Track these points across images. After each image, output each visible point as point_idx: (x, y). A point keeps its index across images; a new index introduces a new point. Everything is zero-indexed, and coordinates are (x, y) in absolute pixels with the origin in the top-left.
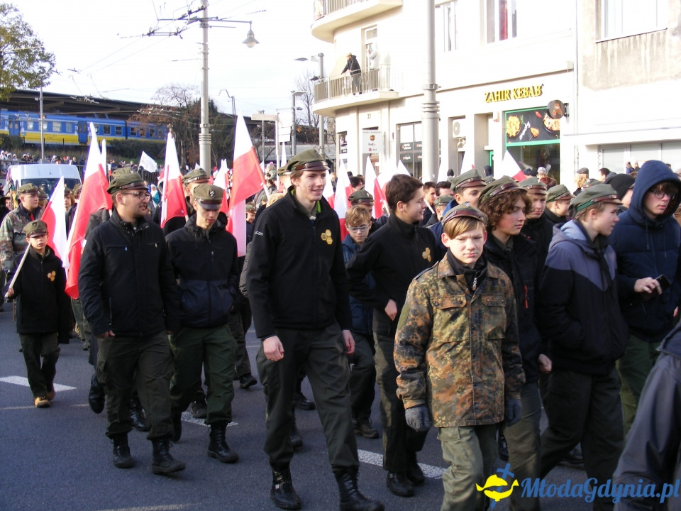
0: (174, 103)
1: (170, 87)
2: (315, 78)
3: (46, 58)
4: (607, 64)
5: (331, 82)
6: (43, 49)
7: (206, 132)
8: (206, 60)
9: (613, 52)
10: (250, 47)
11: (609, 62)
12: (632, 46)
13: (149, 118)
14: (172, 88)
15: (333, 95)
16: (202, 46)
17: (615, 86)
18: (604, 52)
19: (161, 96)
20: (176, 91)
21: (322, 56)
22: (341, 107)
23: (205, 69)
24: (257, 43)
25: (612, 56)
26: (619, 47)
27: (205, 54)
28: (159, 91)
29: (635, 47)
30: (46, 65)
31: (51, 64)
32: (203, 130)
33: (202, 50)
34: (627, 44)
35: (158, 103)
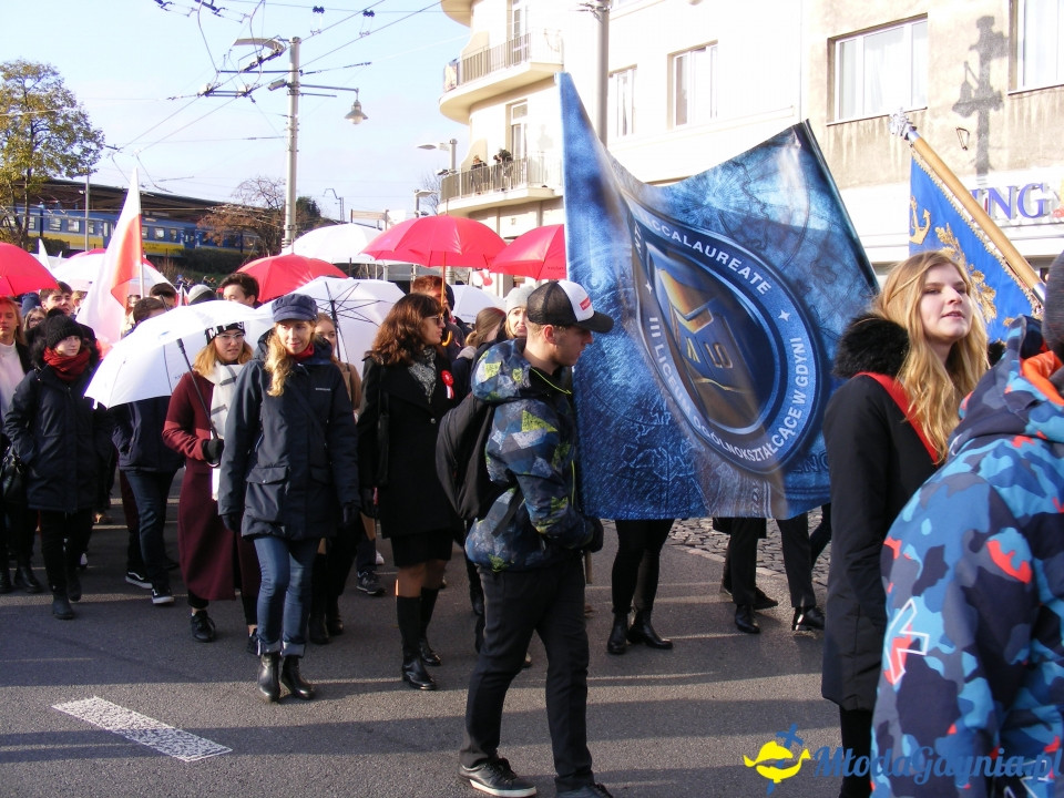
0: (260, 203)
1: (255, 178)
2: (445, 172)
3: (91, 136)
4: (842, 154)
5: (464, 175)
6: (87, 124)
7: (291, 235)
8: (294, 139)
9: (851, 138)
10: (355, 123)
11: (845, 154)
12: (877, 131)
13: (228, 219)
14: (259, 182)
15: (466, 192)
16: (289, 120)
17: (853, 186)
18: (838, 138)
19: (244, 192)
20: (263, 185)
21: (454, 143)
22: (478, 209)
23: (293, 150)
24: (365, 118)
25: (849, 144)
26: (858, 133)
27: (294, 130)
28: (241, 186)
29: (881, 132)
30: (94, 147)
31: (99, 145)
32: (287, 233)
33: (289, 125)
34: (870, 128)
35: (239, 201)
